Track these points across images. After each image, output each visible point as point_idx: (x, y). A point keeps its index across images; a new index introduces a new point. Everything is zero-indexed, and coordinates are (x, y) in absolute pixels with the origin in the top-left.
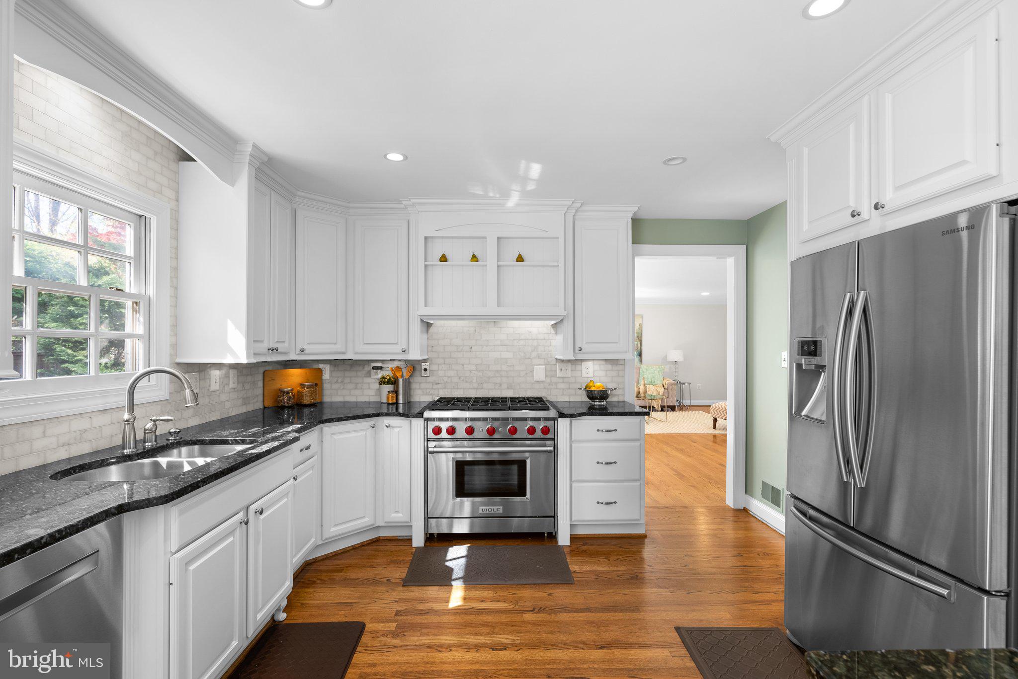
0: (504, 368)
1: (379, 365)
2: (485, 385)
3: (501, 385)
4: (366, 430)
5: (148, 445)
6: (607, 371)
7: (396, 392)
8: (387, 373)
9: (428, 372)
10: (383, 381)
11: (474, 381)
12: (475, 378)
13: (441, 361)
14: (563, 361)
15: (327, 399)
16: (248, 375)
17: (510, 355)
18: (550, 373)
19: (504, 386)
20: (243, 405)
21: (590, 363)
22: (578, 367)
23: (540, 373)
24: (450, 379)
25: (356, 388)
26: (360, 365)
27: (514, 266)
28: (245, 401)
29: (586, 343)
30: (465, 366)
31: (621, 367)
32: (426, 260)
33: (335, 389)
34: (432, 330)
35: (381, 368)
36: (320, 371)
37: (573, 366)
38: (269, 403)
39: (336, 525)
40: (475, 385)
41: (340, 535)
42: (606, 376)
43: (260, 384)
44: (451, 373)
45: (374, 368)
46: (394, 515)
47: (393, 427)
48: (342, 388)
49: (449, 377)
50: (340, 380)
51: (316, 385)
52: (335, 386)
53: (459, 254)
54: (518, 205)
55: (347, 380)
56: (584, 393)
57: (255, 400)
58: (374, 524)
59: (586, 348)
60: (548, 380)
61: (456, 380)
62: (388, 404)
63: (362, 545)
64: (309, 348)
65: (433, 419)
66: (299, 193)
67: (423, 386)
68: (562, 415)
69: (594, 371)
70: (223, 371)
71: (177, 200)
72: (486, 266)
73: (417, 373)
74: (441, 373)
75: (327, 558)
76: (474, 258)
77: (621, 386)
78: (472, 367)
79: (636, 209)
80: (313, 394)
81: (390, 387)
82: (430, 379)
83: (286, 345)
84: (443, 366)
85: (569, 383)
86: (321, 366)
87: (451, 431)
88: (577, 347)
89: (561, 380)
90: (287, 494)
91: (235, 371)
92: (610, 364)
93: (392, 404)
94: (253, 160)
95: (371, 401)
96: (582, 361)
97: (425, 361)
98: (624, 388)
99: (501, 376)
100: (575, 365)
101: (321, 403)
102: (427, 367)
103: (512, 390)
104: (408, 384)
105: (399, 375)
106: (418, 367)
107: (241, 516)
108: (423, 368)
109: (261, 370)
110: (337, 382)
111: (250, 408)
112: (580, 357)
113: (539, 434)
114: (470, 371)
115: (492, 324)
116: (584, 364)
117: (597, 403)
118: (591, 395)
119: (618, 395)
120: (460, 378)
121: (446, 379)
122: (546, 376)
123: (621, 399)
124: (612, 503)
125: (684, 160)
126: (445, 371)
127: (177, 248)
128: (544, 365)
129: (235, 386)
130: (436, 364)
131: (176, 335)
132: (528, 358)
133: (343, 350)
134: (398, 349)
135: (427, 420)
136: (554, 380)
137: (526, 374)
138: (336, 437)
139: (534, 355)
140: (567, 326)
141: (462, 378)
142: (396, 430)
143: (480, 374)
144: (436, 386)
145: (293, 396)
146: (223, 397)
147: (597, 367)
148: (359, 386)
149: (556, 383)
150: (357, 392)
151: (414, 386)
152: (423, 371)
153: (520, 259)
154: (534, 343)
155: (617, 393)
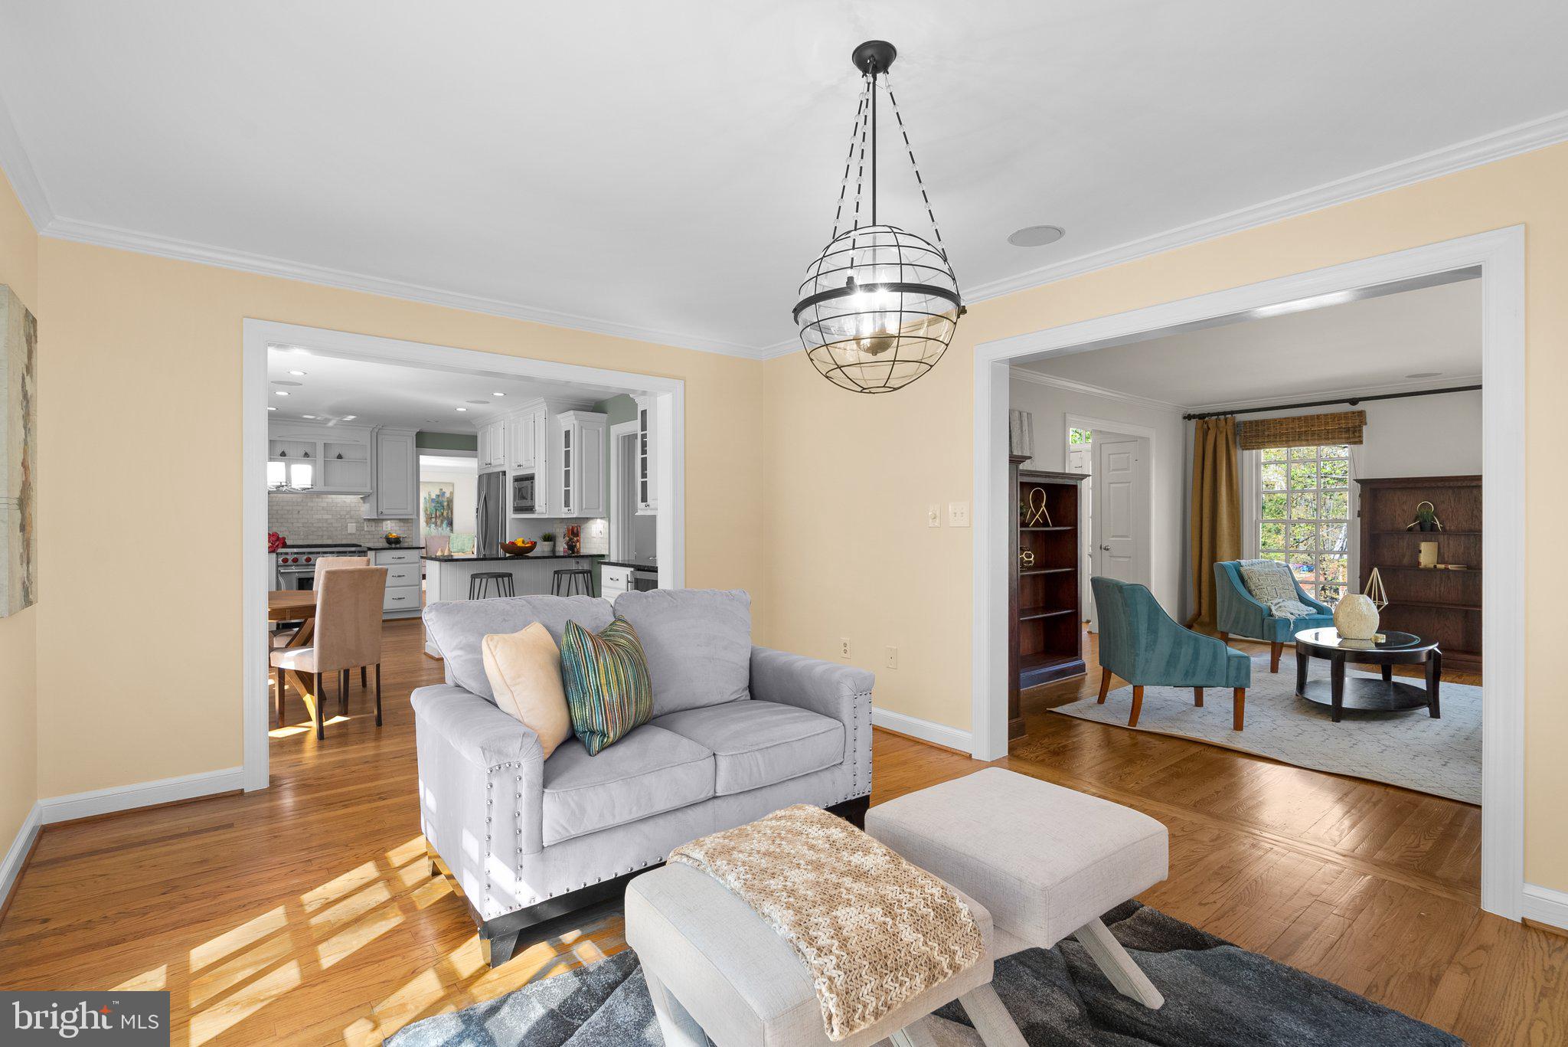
0: (325, 525)
2: (310, 537)
6: (401, 526)
14: (369, 520)
17: (330, 517)
18: (360, 529)
21: (389, 523)
22: (380, 525)
23: (352, 528)
27: (334, 461)
29: (386, 508)
30: (294, 524)
31: (410, 524)
37: (377, 524)
40: (303, 537)
42: (401, 529)
44: (283, 529)
53: (294, 452)
54: (335, 425)
56: (382, 539)
59: (385, 512)
60: (359, 532)
65: (282, 554)
68: (370, 549)
69: (391, 527)
72: (315, 461)
76: (305, 455)
77: (410, 536)
79: (419, 428)
85: (375, 534)
87: (295, 560)
88: (379, 511)
89: (368, 533)
92: (402, 522)
96: (383, 520)
99: (323, 531)
103: (332, 540)
112: (381, 517)
115: (315, 497)
116: (384, 523)
117: (393, 546)
118: (389, 541)
119: (408, 541)
122: (357, 530)
123: (410, 544)
128: (355, 523)
132: (343, 519)
135: (278, 554)
136: (363, 532)
137: (342, 529)
139: (347, 516)
140: (373, 499)
147: (392, 525)
149: (364, 535)
153: (340, 457)
154: (348, 509)
155: (406, 540)
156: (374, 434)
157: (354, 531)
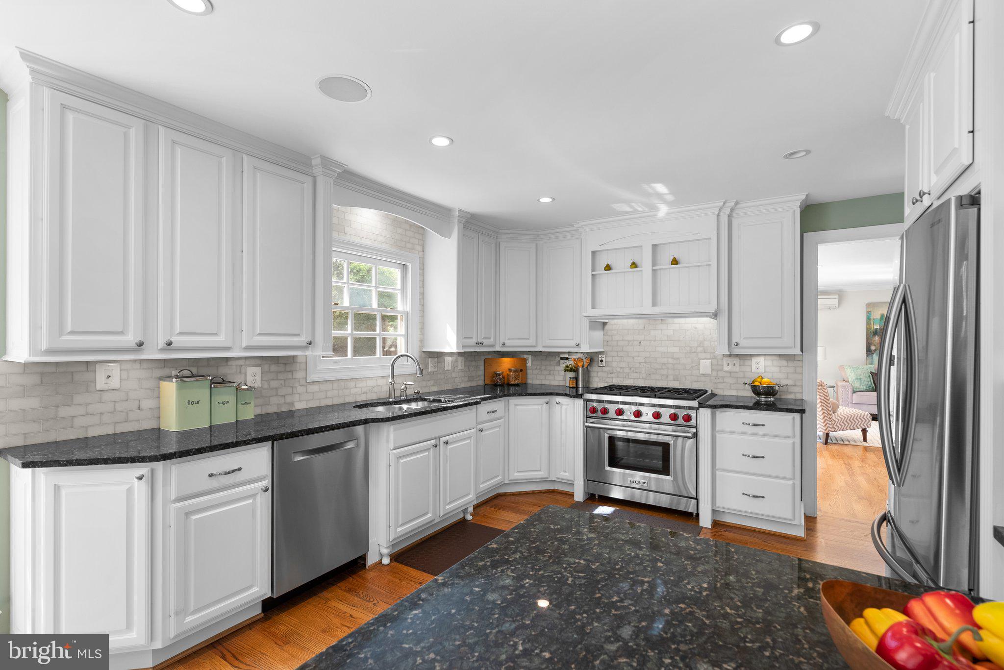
0: (671, 361)
1: (567, 356)
3: (667, 376)
4: (542, 405)
5: (402, 398)
6: (780, 367)
7: (577, 379)
8: (570, 363)
9: (604, 362)
10: (568, 369)
11: (643, 372)
12: (644, 370)
13: (614, 354)
14: (730, 355)
15: (529, 382)
16: (473, 361)
17: (676, 350)
18: (716, 367)
19: (671, 378)
20: (468, 381)
21: (761, 360)
22: (747, 362)
23: (705, 365)
24: (622, 369)
25: (550, 374)
26: (552, 356)
27: (670, 268)
28: (471, 379)
29: (744, 338)
30: (635, 358)
31: (799, 364)
32: (592, 271)
33: (535, 374)
34: (607, 327)
35: (567, 359)
36: (525, 360)
37: (742, 362)
38: (488, 382)
39: (518, 472)
40: (644, 376)
41: (521, 480)
42: (780, 372)
43: (482, 368)
44: (623, 364)
45: (562, 359)
46: (563, 473)
47: (562, 405)
48: (540, 373)
49: (621, 368)
50: (538, 367)
51: (521, 370)
52: (535, 372)
53: (621, 263)
55: (543, 368)
56: (749, 388)
57: (478, 379)
58: (547, 478)
59: (743, 343)
60: (714, 373)
61: (627, 370)
62: (570, 387)
63: (540, 492)
64: (508, 343)
65: (592, 401)
66: (501, 231)
67: (600, 374)
68: (706, 406)
69: (765, 367)
70: (454, 358)
71: (423, 251)
72: (642, 271)
73: (595, 364)
74: (614, 364)
75: (513, 494)
76: (634, 265)
77: (798, 384)
78: (642, 360)
79: (804, 197)
80: (517, 377)
81: (572, 374)
82: (605, 369)
83: (492, 340)
84: (617, 358)
85: (737, 378)
86: (526, 356)
88: (735, 340)
89: (728, 375)
90: (471, 437)
91: (463, 358)
92: (784, 360)
93: (573, 388)
94: (460, 218)
95: (560, 384)
96: (752, 356)
97: (601, 353)
98: (802, 386)
99: (668, 369)
100: (744, 360)
101: (526, 384)
102: (603, 359)
103: (678, 382)
104: (587, 373)
105: (580, 364)
106: (595, 358)
107: (433, 442)
108: (600, 359)
109: (483, 358)
110: (536, 369)
111: (474, 384)
112: (741, 351)
113: (680, 421)
114: (640, 363)
115: (659, 322)
116: (754, 360)
117: (763, 399)
118: (755, 390)
119: (795, 393)
120: (630, 368)
121: (618, 369)
122: (712, 370)
123: (799, 396)
124: (759, 497)
125: (808, 152)
126: (618, 362)
127: (423, 281)
128: (711, 359)
129: (463, 368)
130: (611, 356)
131: (423, 334)
132: (694, 352)
133: (534, 344)
134: (573, 343)
135: (587, 401)
136: (721, 374)
137: (692, 367)
138: (519, 408)
139: (700, 349)
140: (721, 322)
141: (633, 369)
142: (565, 407)
143: (649, 366)
144: (610, 375)
145: (503, 377)
146: (454, 375)
147: (769, 363)
148: (552, 372)
149: (723, 378)
150: (551, 377)
151: (593, 374)
152: (599, 362)
153: (675, 262)
154: (701, 338)
155: (791, 389)
156: (724, 219)
157: (709, 372)
